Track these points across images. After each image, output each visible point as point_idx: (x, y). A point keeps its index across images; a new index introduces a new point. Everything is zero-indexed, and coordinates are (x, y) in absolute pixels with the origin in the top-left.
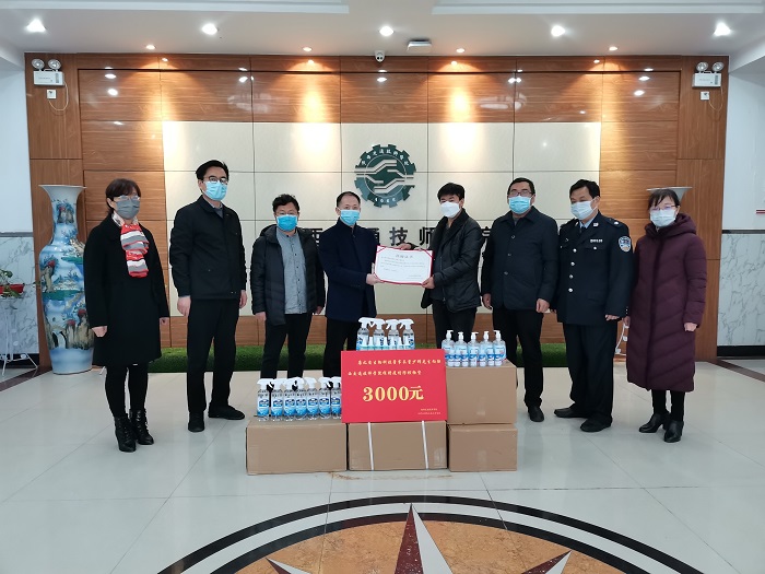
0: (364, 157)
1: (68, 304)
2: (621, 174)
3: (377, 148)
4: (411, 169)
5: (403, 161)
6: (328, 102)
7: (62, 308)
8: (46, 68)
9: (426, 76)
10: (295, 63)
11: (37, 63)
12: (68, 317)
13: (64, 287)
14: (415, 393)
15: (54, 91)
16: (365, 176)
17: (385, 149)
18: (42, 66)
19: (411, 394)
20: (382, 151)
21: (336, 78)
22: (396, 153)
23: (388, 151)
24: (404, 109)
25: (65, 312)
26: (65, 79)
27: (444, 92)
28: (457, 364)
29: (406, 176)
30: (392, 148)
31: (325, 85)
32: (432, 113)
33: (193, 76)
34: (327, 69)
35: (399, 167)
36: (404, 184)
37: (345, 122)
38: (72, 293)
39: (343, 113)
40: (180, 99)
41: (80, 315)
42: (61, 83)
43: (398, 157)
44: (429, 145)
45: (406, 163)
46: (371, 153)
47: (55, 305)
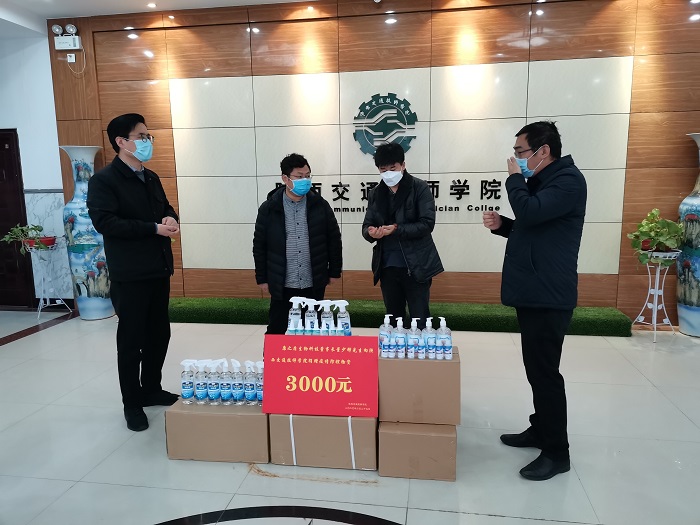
0: (362, 107)
1: (87, 257)
2: (657, 117)
3: (376, 97)
4: (412, 119)
5: (404, 110)
6: (325, 50)
7: (82, 261)
8: (64, 33)
9: (429, 14)
10: (292, 11)
11: (57, 29)
12: (88, 268)
13: (83, 241)
14: (343, 385)
15: (73, 55)
16: (363, 128)
17: (385, 98)
18: (61, 32)
19: (338, 386)
20: (381, 101)
21: (333, 24)
22: (396, 102)
23: (388, 100)
24: (405, 53)
25: (85, 264)
26: (83, 43)
27: (450, 32)
28: (392, 355)
29: (407, 126)
30: (392, 96)
31: (323, 32)
32: (436, 56)
33: (194, 32)
34: (324, 15)
35: (399, 117)
36: (404, 135)
37: (343, 71)
38: (90, 247)
39: (342, 61)
40: (184, 57)
41: (99, 267)
42: (78, 47)
43: (399, 106)
44: (432, 92)
45: (407, 112)
46: (370, 103)
47: (77, 257)
